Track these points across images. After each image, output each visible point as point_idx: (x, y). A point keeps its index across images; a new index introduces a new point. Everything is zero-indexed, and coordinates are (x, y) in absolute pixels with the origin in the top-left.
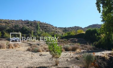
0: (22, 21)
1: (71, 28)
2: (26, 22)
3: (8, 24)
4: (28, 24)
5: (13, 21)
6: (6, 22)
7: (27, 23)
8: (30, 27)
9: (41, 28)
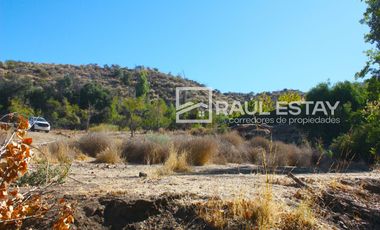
0: (96, 68)
1: (268, 94)
2: (108, 73)
3: (43, 75)
4: (114, 77)
5: (66, 67)
6: (38, 71)
7: (109, 76)
8: (120, 87)
9: (156, 93)
